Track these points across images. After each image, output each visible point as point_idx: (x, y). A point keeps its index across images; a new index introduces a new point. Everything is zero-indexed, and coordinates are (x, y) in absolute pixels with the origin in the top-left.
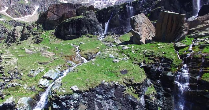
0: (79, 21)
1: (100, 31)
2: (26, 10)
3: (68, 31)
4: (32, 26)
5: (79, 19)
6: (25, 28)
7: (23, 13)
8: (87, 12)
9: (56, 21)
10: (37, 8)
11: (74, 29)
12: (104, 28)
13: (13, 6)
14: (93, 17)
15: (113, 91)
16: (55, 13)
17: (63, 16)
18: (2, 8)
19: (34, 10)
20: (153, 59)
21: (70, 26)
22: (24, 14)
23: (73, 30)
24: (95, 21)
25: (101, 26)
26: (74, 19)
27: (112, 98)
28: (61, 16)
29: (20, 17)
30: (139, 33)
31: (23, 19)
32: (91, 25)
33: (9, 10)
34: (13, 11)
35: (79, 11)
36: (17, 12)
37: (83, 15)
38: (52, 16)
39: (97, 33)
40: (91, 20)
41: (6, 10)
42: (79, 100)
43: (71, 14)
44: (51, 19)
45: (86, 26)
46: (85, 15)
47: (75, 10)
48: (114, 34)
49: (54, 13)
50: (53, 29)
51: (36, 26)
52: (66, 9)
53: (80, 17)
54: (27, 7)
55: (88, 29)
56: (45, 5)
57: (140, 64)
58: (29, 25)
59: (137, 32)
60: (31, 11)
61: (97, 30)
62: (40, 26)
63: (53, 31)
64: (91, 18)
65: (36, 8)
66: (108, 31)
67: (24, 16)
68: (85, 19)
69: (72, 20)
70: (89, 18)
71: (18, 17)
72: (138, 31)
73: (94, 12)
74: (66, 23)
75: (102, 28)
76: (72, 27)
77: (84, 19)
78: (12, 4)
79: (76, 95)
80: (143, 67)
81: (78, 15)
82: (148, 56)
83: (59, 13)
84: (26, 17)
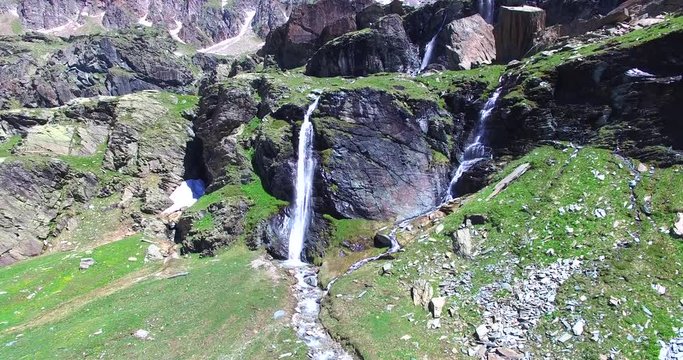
0: (362, 41)
1: (412, 63)
2: (222, 24)
3: (338, 65)
4: (253, 62)
5: (361, 35)
6: (239, 66)
7: (217, 33)
8: (381, 19)
9: (307, 46)
10: (250, 14)
11: (350, 61)
12: (422, 56)
13: (194, 17)
14: (396, 30)
15: (378, 96)
16: (307, 26)
17: (325, 32)
18: (171, 25)
19: (243, 22)
20: (462, 86)
21: (341, 53)
22: (218, 35)
23: (348, 64)
24: (399, 40)
25: (415, 51)
26: (350, 36)
27: (377, 103)
28: (320, 33)
29: (210, 44)
30: (458, 52)
31: (216, 49)
32: (391, 49)
33: (185, 29)
34: (193, 31)
35: (362, 19)
36: (202, 33)
37: (372, 27)
38: (299, 35)
39: (405, 67)
40: (391, 38)
41: (178, 30)
42: (345, 98)
43: (345, 26)
44: (297, 41)
45: (379, 52)
46: (377, 27)
47: (354, 16)
48: (443, 67)
49: (303, 27)
50: (303, 65)
51: (261, 61)
52: (331, 15)
53: (363, 32)
54: (226, 16)
55: (383, 60)
56: (272, 5)
57: (440, 94)
58: (248, 60)
59: (455, 50)
60: (234, 25)
61: (405, 62)
62: (271, 58)
63: (303, 69)
64: (391, 32)
65: (247, 16)
66: (431, 61)
67: (218, 41)
68: (376, 36)
69: (346, 40)
70: (385, 32)
71: (204, 46)
72: (458, 48)
73: (400, 19)
74: (331, 47)
75: (419, 56)
76: (346, 56)
77: (374, 37)
78: (191, 13)
79: (343, 93)
80: (444, 97)
81: (359, 28)
82: (457, 83)
83: (315, 24)
84: (222, 43)
